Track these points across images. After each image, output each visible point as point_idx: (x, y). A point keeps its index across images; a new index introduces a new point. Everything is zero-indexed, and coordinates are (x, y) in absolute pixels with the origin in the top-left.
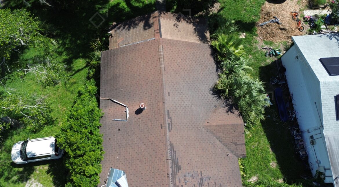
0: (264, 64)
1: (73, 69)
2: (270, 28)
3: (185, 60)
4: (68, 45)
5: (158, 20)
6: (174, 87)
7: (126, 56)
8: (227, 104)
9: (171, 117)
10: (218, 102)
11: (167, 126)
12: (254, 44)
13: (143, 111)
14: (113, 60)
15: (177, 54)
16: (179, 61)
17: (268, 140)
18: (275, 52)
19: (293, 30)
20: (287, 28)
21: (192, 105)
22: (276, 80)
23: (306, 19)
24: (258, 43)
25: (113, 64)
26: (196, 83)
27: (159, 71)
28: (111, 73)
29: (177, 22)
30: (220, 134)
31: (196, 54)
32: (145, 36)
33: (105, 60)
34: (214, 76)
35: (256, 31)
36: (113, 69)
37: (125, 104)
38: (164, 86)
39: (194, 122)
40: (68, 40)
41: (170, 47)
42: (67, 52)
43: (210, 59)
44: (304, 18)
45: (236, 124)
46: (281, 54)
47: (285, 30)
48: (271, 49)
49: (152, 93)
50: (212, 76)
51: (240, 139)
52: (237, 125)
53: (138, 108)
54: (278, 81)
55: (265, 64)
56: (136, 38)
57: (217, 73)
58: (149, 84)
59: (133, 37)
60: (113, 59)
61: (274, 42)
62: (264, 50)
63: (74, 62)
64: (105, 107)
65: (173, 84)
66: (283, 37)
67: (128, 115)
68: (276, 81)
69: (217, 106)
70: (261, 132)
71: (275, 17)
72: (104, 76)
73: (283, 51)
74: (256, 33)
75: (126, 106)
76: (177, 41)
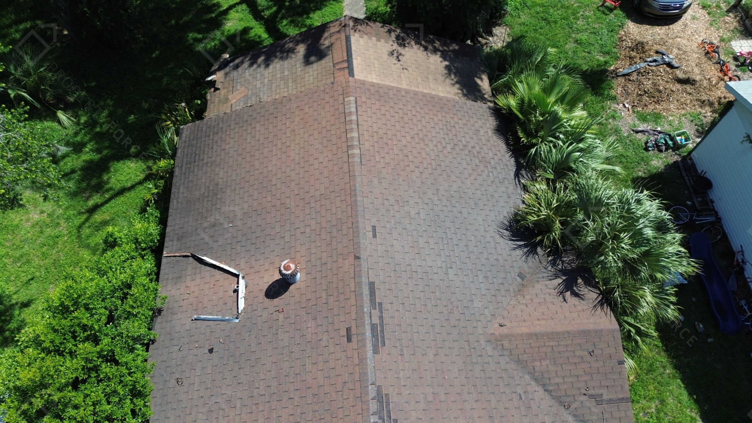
0: (646, 171)
1: (108, 186)
2: (649, 79)
3: (423, 140)
4: (101, 127)
5: (343, 37)
6: (392, 212)
7: (249, 131)
8: (560, 271)
9: (380, 304)
10: (530, 264)
11: (368, 334)
12: (610, 120)
13: (292, 287)
14: (211, 146)
15: (399, 122)
16: (404, 142)
17: (690, 394)
18: (672, 139)
19: (714, 82)
20: (698, 78)
21: (447, 268)
22: (686, 212)
23: (742, 60)
24: (621, 118)
25: (210, 155)
26: (457, 205)
27: (346, 166)
28: (204, 181)
29: (399, 48)
30: (544, 363)
31: (454, 127)
32: (306, 79)
33: (189, 146)
34: (511, 187)
35: (611, 88)
36: (209, 169)
37: (235, 269)
38: (360, 209)
39: (457, 322)
40: (104, 114)
41: (377, 102)
42: (96, 143)
43: (496, 144)
44: (736, 59)
45: (596, 331)
46: (691, 146)
47: (692, 84)
48: (660, 132)
49: (320, 231)
50: (503, 189)
51: (612, 383)
52: (599, 333)
53: (278, 277)
54: (692, 216)
55: (649, 171)
56: (282, 87)
57: (519, 181)
58: (313, 205)
59: (274, 85)
60: (213, 142)
61: (664, 114)
62: (639, 136)
63: (112, 170)
64: (177, 278)
65: (386, 202)
66: (688, 101)
67: (243, 299)
68: (687, 217)
69: (528, 276)
70: (664, 367)
71: (660, 51)
72: (181, 191)
73: (694, 137)
74: (613, 93)
75: (237, 273)
76: (399, 90)
